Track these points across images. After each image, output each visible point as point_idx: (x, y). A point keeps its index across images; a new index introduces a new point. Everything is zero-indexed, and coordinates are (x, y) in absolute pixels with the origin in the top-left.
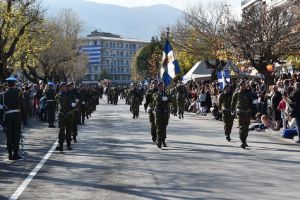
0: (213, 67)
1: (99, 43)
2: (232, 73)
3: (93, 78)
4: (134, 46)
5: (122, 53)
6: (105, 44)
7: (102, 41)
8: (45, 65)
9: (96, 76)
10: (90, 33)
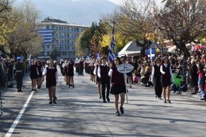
0: (142, 45)
1: (50, 28)
2: (158, 50)
3: (46, 54)
4: (78, 29)
5: (68, 35)
6: (55, 28)
7: (53, 26)
8: (11, 44)
9: (48, 52)
10: (43, 20)
